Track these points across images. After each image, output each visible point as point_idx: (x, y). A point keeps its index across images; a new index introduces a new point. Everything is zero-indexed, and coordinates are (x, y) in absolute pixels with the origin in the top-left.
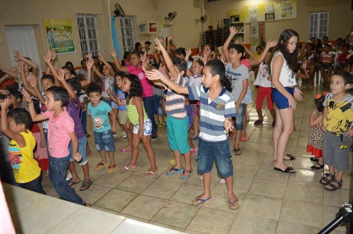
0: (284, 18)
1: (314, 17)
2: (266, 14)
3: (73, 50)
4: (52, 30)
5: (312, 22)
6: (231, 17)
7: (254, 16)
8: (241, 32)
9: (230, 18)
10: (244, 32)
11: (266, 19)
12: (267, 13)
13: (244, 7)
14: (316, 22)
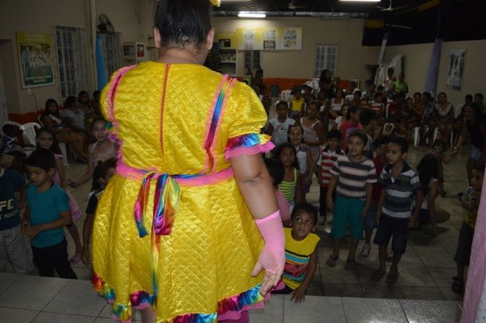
0: (286, 48)
1: (321, 50)
2: (265, 42)
3: (50, 80)
4: (28, 48)
5: (318, 57)
6: (220, 40)
7: (249, 42)
8: (232, 61)
9: (218, 42)
10: (236, 62)
11: (264, 47)
12: (266, 40)
13: (237, 29)
14: (323, 57)
